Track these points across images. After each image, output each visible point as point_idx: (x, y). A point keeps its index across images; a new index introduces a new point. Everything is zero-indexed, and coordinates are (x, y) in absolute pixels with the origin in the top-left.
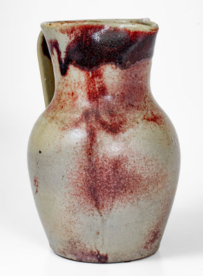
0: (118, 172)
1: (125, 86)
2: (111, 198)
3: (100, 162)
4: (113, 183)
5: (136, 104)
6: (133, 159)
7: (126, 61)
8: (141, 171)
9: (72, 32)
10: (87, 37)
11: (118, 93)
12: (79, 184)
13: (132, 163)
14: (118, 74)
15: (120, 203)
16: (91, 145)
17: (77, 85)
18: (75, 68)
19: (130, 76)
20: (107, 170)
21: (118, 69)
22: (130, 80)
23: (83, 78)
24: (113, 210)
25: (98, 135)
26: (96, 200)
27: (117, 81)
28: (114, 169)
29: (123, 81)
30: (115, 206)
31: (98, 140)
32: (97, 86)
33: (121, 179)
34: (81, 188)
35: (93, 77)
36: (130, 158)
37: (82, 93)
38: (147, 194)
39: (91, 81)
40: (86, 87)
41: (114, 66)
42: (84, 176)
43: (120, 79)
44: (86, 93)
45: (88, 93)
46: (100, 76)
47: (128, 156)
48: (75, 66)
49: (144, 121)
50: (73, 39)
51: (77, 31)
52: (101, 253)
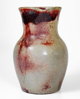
0: (26, 61)
1: (37, 31)
2: (25, 70)
3: (21, 57)
4: (25, 65)
5: (40, 38)
6: (31, 57)
7: (36, 22)
8: (34, 62)
10: (25, 13)
11: (34, 33)
13: (31, 58)
14: (34, 26)
15: (28, 72)
16: (20, 50)
19: (39, 27)
20: (23, 60)
21: (34, 25)
22: (38, 29)
24: (26, 74)
25: (23, 47)
26: (21, 70)
27: (34, 29)
28: (25, 60)
29: (36, 29)
30: (27, 73)
31: (22, 49)
32: (28, 30)
33: (27, 64)
34: (17, 65)
35: (27, 27)
36: (30, 57)
38: (38, 71)
41: (32, 23)
42: (18, 61)
43: (35, 28)
45: (26, 32)
46: (29, 27)
47: (30, 56)
49: (41, 44)
51: (23, 10)
52: (26, 89)
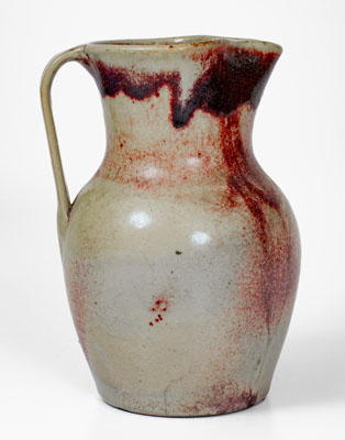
2: (282, 304)
3: (276, 251)
9: (207, 58)
10: (223, 65)
12: (252, 291)
17: (206, 141)
18: (204, 114)
20: (282, 262)
23: (217, 128)
24: (281, 321)
25: (264, 212)
26: (269, 310)
30: (283, 315)
32: (233, 138)
34: (255, 296)
35: (229, 126)
37: (215, 153)
39: (226, 132)
40: (220, 142)
41: (249, 107)
42: (259, 277)
44: (221, 151)
45: (224, 151)
46: (237, 126)
48: (206, 110)
50: (207, 68)
51: (214, 56)
